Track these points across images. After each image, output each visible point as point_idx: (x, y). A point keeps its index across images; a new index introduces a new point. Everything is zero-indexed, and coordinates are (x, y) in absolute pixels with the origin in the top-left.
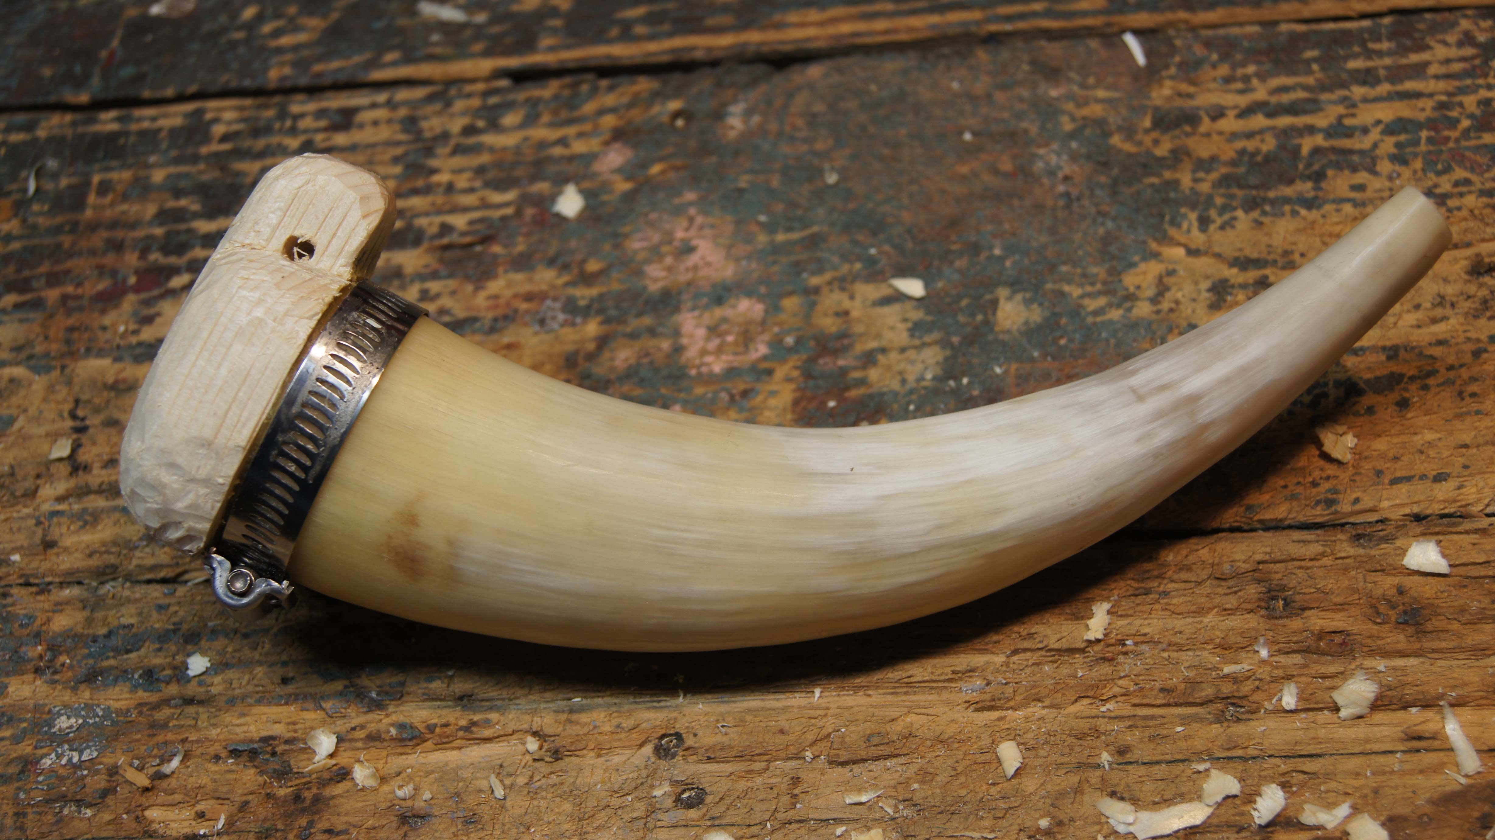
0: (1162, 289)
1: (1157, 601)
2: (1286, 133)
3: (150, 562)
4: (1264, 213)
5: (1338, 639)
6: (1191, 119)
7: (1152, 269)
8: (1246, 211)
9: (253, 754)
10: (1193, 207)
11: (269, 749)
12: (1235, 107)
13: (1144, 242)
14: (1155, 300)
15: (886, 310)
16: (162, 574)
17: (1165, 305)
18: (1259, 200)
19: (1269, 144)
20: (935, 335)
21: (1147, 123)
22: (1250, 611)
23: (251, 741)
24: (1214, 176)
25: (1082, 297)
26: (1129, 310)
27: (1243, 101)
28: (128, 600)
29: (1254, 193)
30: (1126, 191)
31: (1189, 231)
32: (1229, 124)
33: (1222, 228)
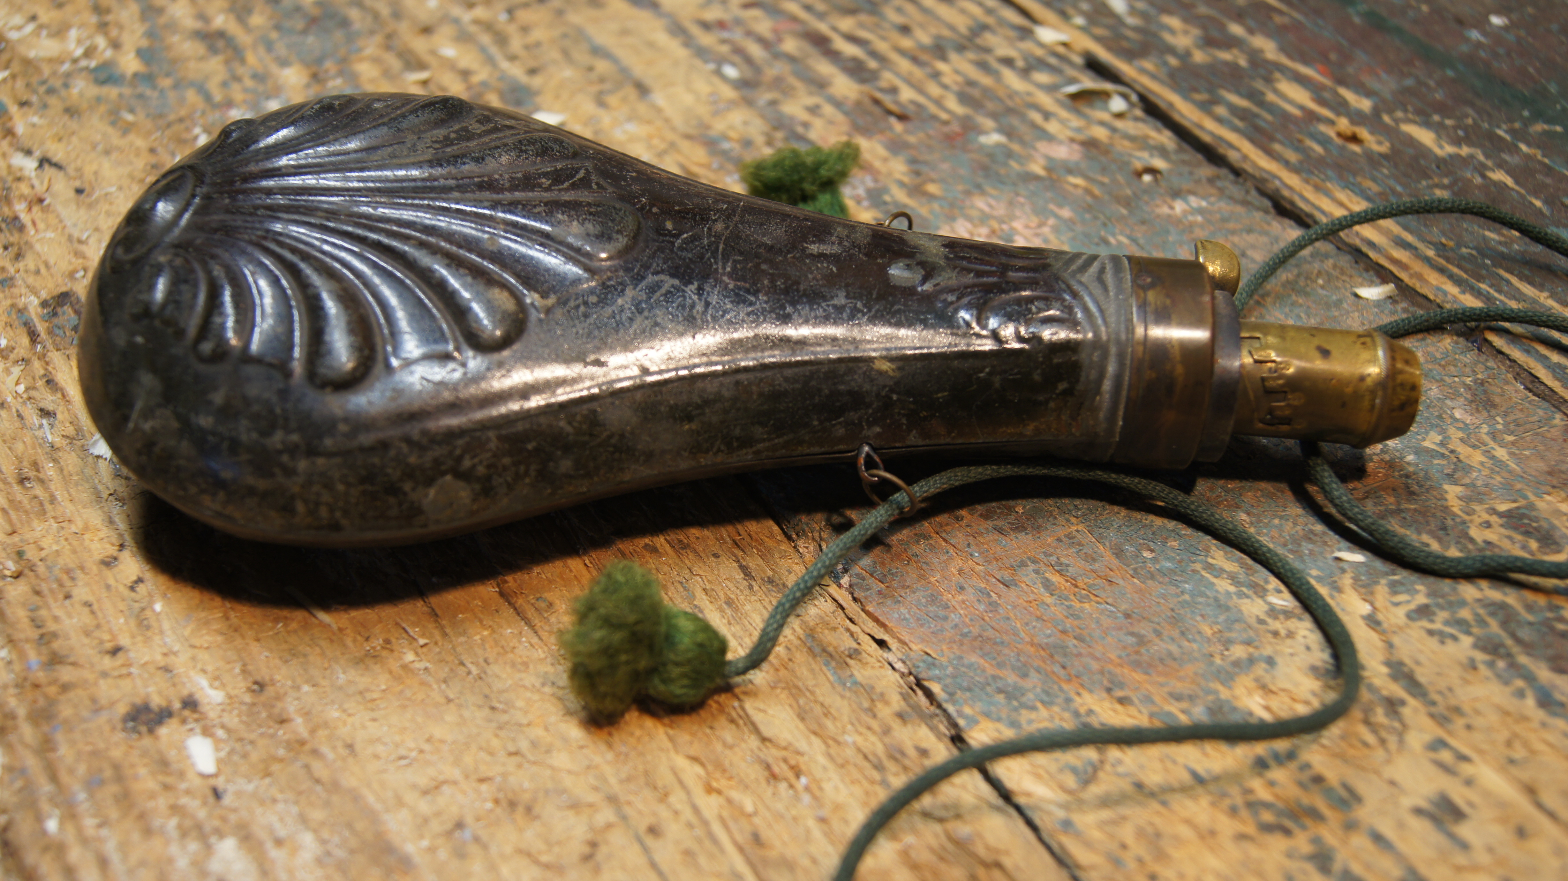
18: (1502, 651)
29: (1509, 642)
31: (1397, 604)
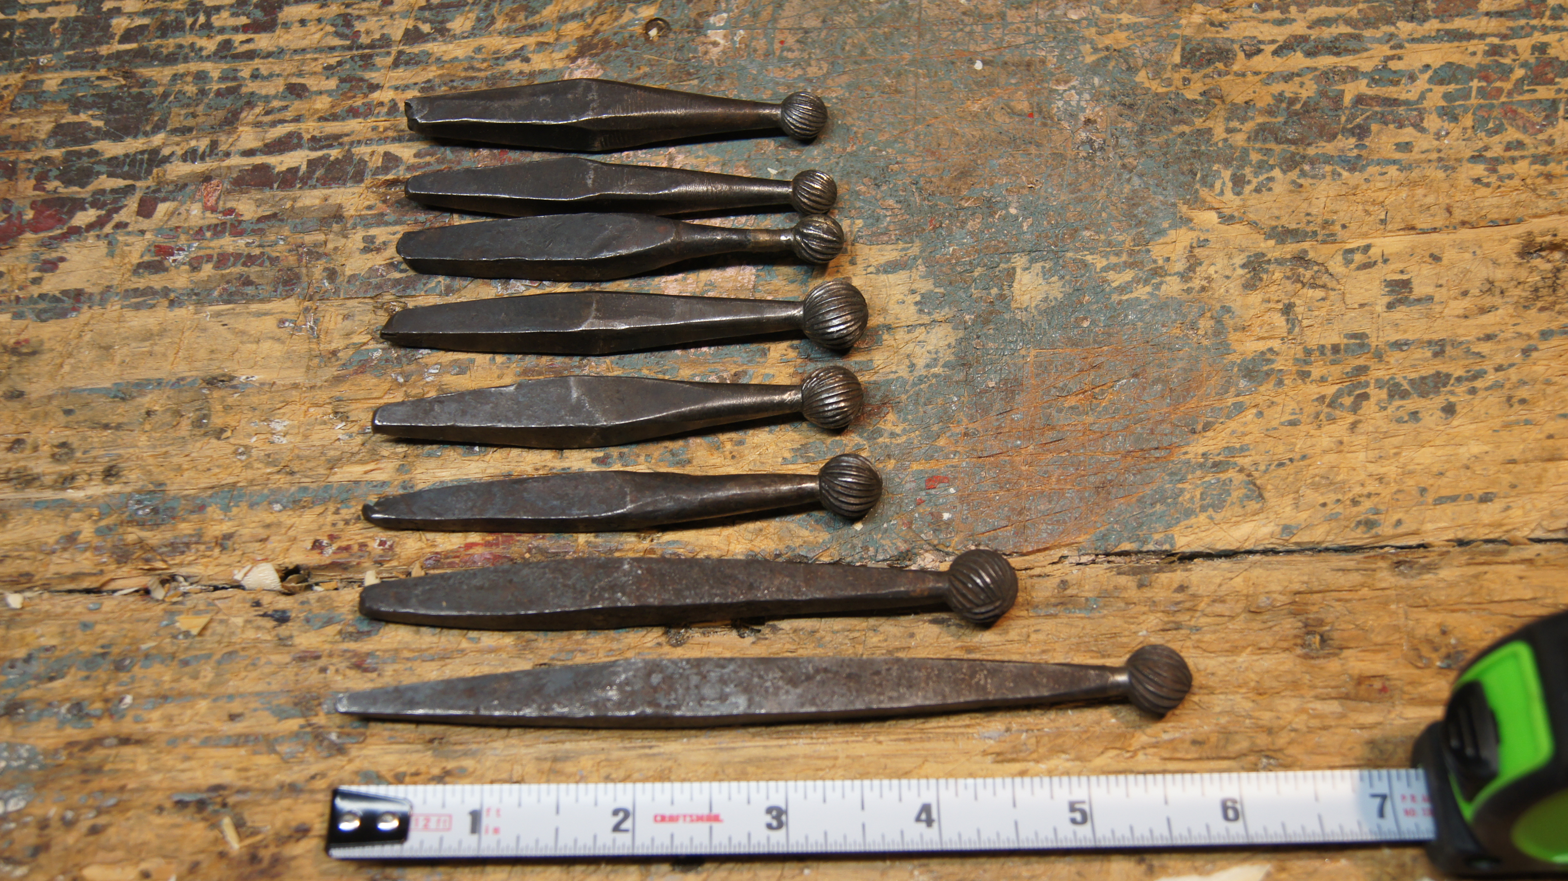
0: (1194, 264)
1: (1188, 637)
2: (1326, 76)
3: (70, 569)
4: (1303, 174)
5: (1378, 685)
6: (1223, 54)
7: (1183, 238)
8: (1284, 172)
9: (201, 805)
10: (1227, 163)
11: (219, 800)
12: (1273, 42)
13: (1174, 205)
14: (1185, 276)
15: (892, 278)
16: (86, 584)
17: (1196, 283)
18: (1297, 159)
19: (1308, 90)
20: (946, 312)
21: (1177, 59)
22: (1285, 650)
23: (198, 790)
24: (1249, 126)
25: (1106, 269)
26: (1158, 287)
27: (1281, 34)
28: (48, 615)
29: (1293, 148)
30: (1154, 141)
31: (1222, 193)
32: (1265, 62)
33: (1258, 190)
